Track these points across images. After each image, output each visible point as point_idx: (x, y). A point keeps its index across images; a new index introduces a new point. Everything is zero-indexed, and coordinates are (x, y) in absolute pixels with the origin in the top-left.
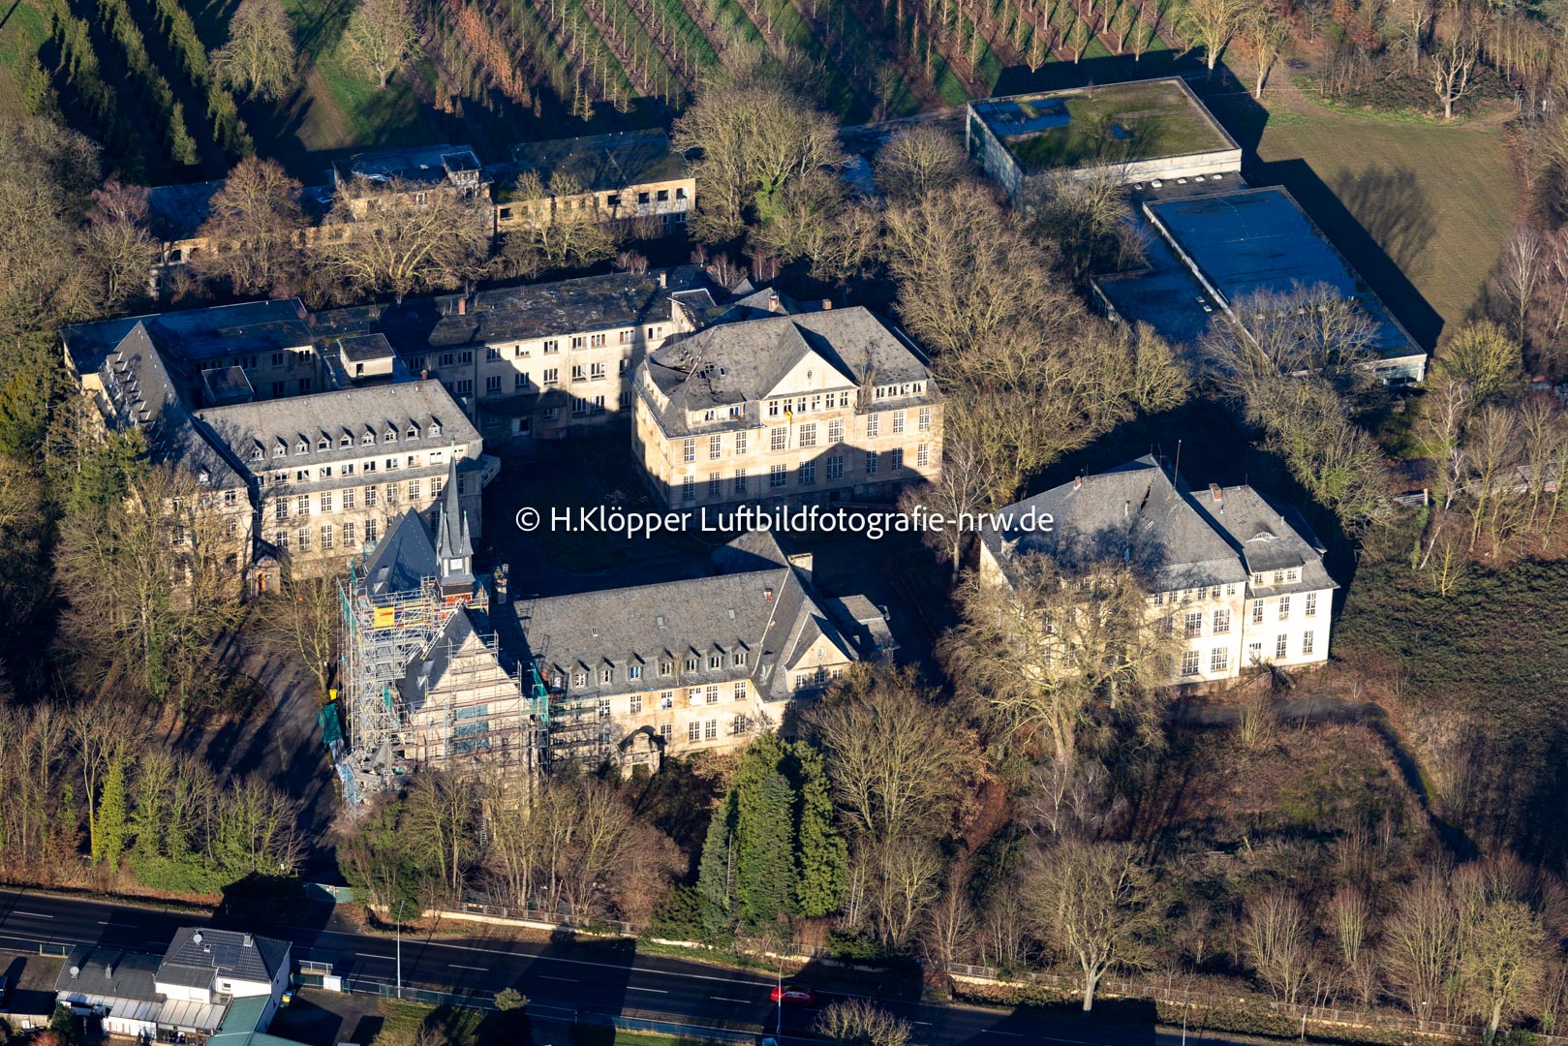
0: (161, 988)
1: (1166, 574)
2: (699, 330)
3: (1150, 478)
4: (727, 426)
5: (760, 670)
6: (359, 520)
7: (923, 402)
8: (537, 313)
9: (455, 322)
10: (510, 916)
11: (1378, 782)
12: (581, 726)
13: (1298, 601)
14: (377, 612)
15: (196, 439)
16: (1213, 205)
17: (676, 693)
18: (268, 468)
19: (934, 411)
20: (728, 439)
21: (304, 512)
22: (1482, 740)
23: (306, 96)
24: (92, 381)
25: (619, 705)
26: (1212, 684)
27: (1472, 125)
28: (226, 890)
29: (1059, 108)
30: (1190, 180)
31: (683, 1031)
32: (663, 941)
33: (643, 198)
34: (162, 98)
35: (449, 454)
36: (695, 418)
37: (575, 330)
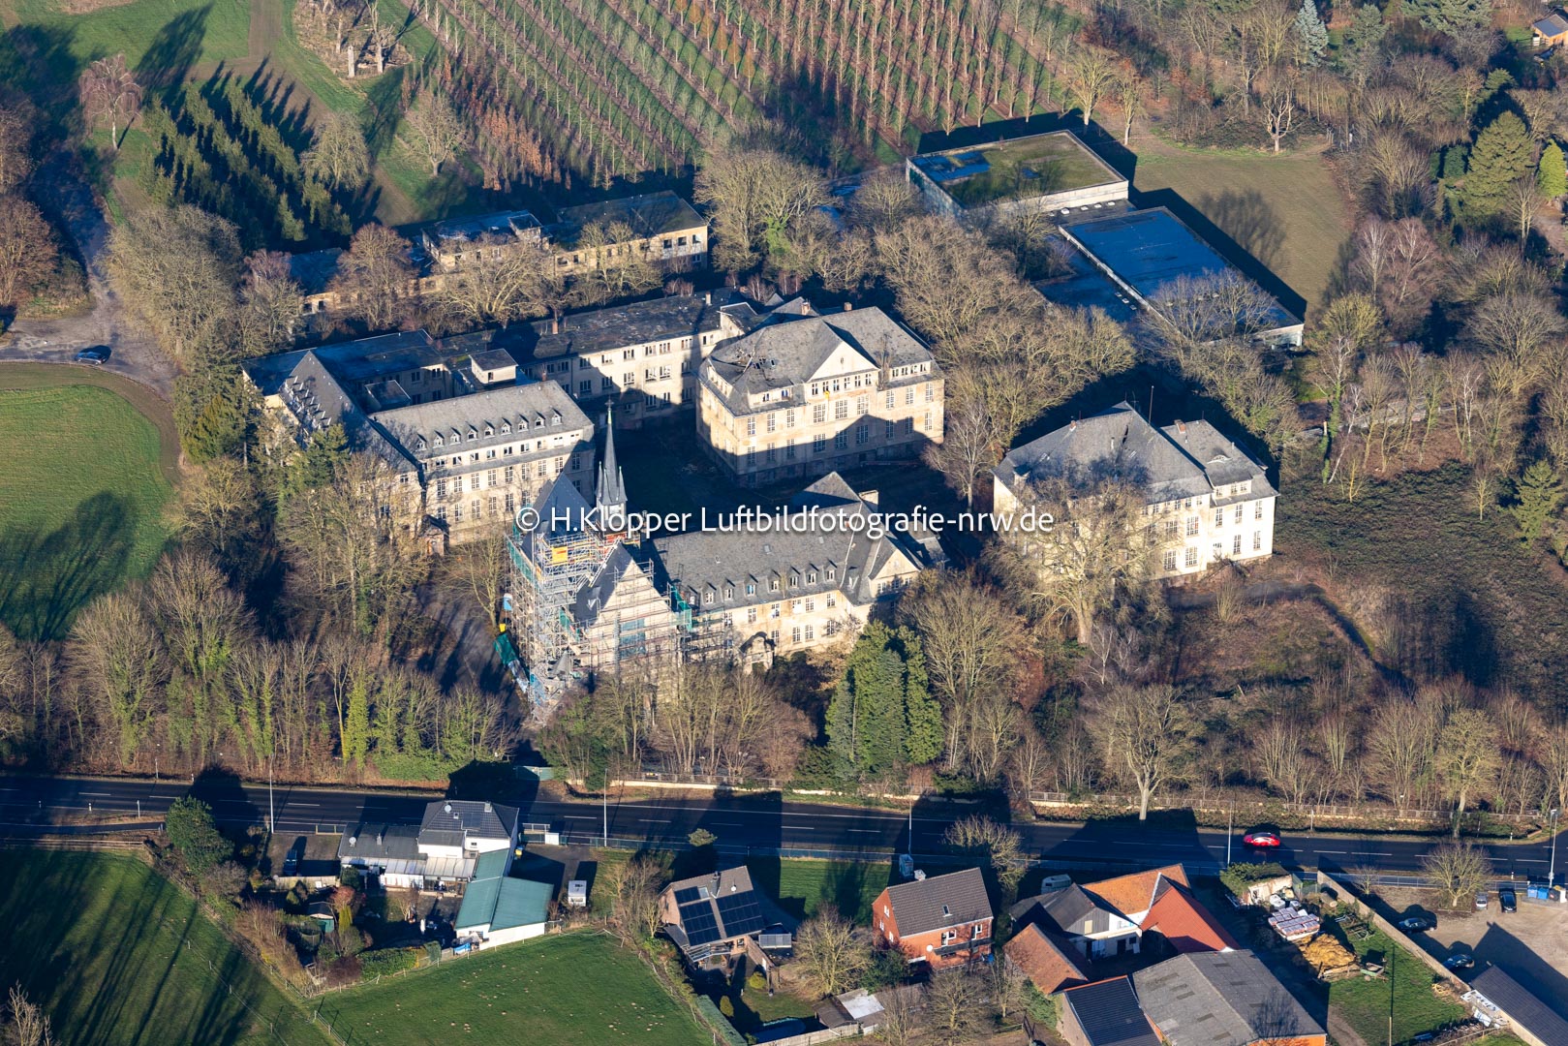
0: (423, 849)
1: (1150, 491)
2: (748, 334)
3: (1127, 419)
4: (780, 405)
5: (846, 581)
6: (500, 494)
7: (928, 378)
8: (614, 329)
9: (551, 340)
10: (680, 781)
11: (1329, 640)
12: (711, 635)
13: (1249, 507)
14: (554, 551)
15: (375, 435)
16: (1113, 223)
17: (782, 604)
18: (430, 456)
19: (937, 387)
20: (781, 415)
21: (458, 491)
22: (1402, 605)
23: (374, 186)
24: (274, 401)
25: (739, 616)
26: (1186, 577)
27: (1296, 156)
28: (452, 776)
29: (979, 159)
30: (1091, 207)
31: (834, 855)
32: (803, 792)
33: (667, 244)
34: (267, 191)
35: (569, 440)
36: (755, 400)
37: (646, 340)
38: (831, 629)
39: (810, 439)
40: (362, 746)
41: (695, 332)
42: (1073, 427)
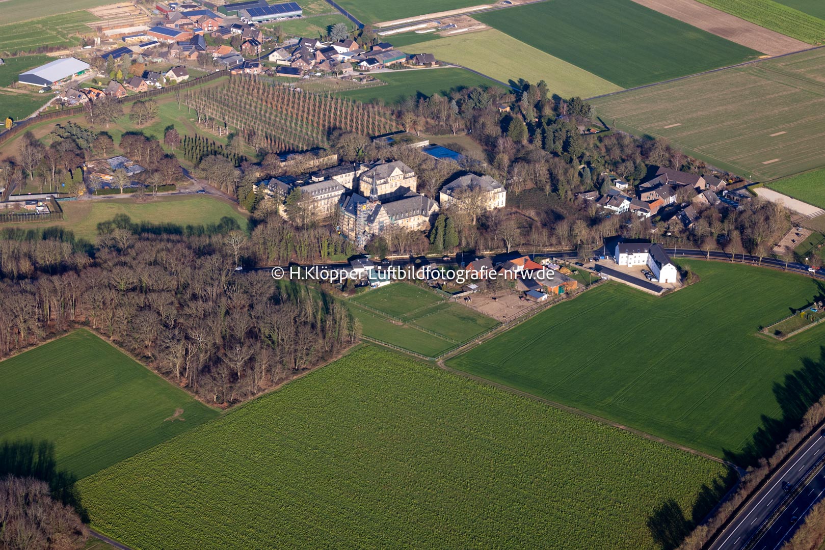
2: (371, 168)
5: (423, 212)
6: (326, 207)
7: (413, 177)
8: (335, 172)
13: (501, 194)
14: (363, 207)
17: (408, 219)
18: (311, 197)
20: (384, 186)
21: (318, 206)
24: (265, 191)
26: (489, 211)
27: (459, 136)
29: (391, 139)
30: (421, 147)
32: (430, 255)
33: (329, 159)
35: (340, 192)
36: (378, 182)
37: (345, 173)
38: (419, 225)
39: (389, 192)
40: (326, 254)
41: (355, 171)
42: (461, 178)
